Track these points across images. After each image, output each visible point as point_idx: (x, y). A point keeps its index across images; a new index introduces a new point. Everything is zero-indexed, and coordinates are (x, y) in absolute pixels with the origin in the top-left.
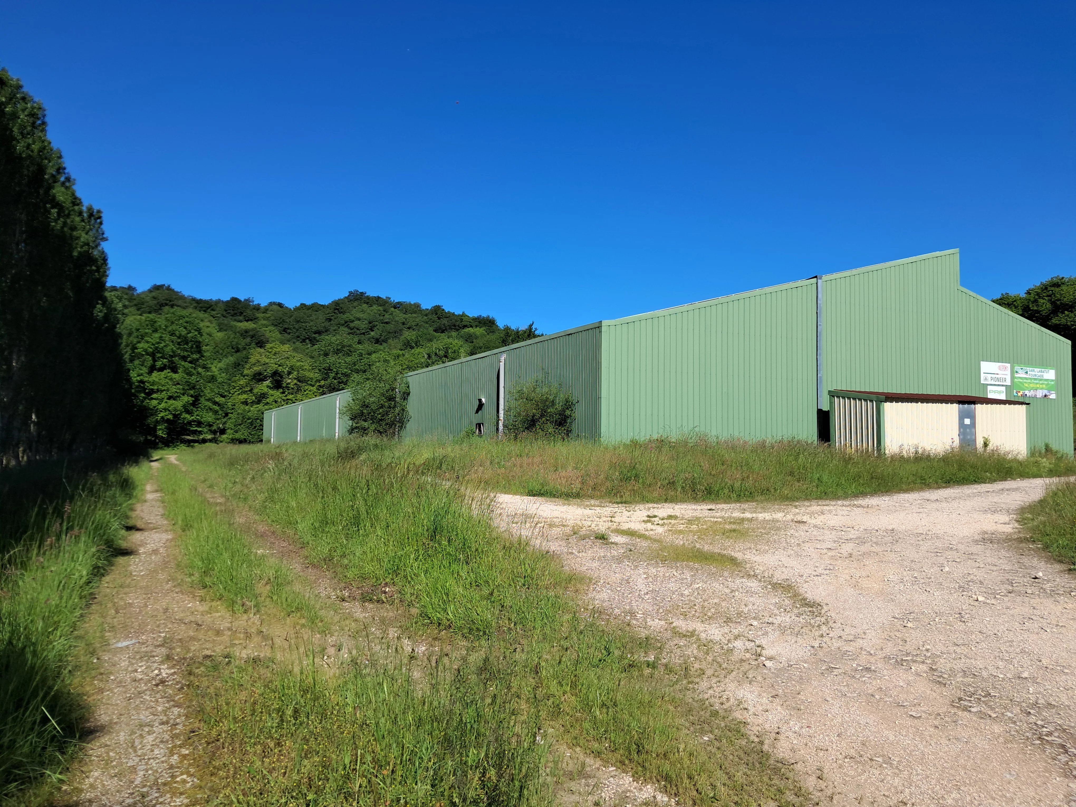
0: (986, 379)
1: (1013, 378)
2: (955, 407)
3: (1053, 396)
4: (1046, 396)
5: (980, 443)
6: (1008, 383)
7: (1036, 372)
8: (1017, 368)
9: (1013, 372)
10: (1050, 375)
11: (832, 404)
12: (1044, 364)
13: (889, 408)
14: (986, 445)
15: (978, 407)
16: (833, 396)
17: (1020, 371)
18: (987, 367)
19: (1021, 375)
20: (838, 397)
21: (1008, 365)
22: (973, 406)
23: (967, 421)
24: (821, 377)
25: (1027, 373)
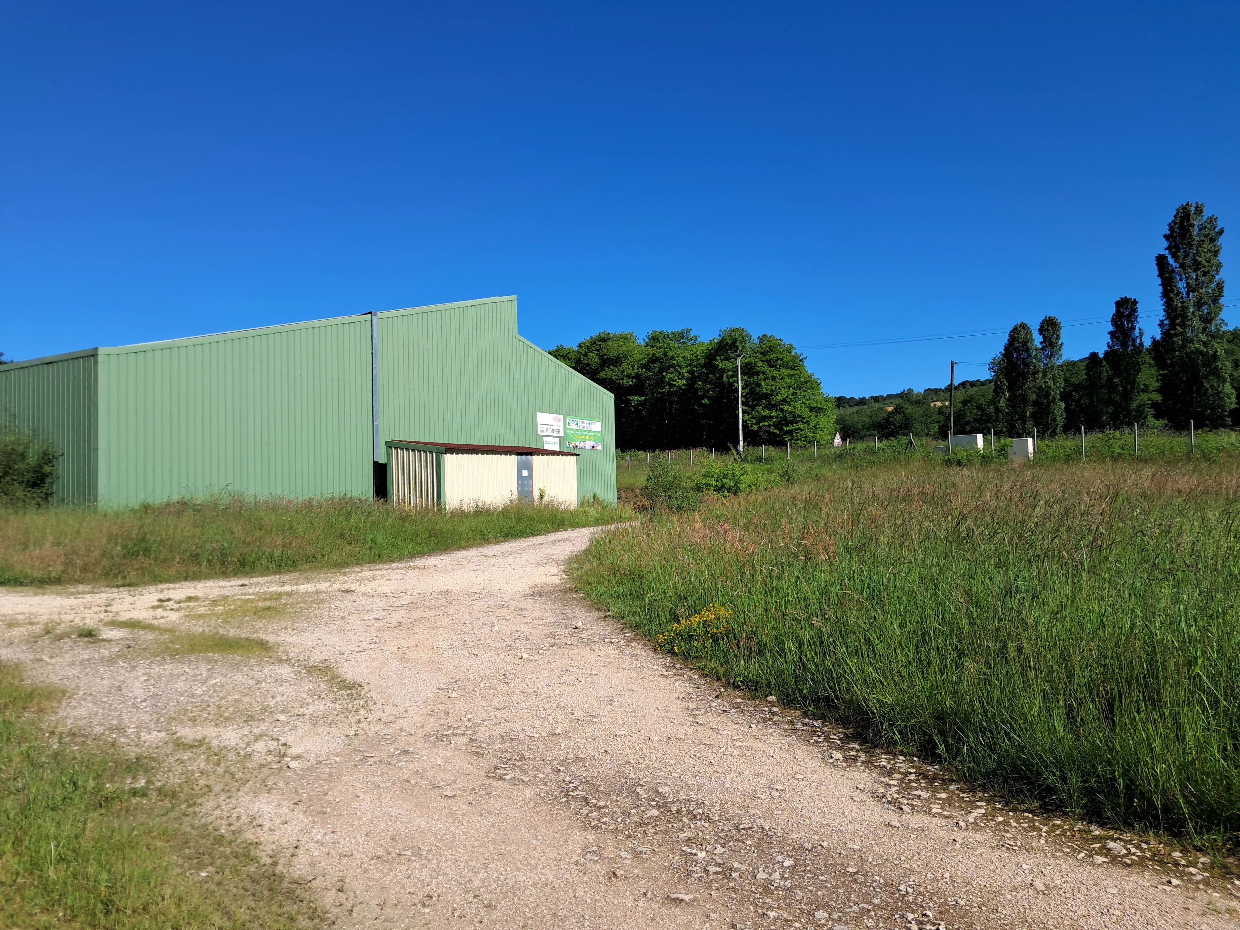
0: (542, 430)
1: (565, 429)
2: (514, 458)
3: (599, 448)
4: (593, 447)
5: (536, 495)
6: (562, 434)
7: (584, 424)
8: (569, 420)
9: (566, 424)
10: (597, 427)
11: (389, 455)
12: (591, 416)
13: (449, 459)
14: (542, 496)
15: (535, 458)
16: (391, 447)
17: (572, 423)
18: (543, 418)
19: (573, 426)
20: (396, 448)
21: (562, 417)
22: (530, 457)
23: (525, 473)
24: (377, 426)
25: (577, 424)
